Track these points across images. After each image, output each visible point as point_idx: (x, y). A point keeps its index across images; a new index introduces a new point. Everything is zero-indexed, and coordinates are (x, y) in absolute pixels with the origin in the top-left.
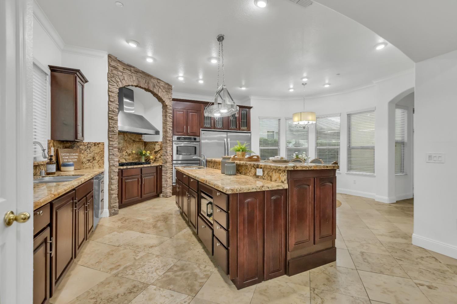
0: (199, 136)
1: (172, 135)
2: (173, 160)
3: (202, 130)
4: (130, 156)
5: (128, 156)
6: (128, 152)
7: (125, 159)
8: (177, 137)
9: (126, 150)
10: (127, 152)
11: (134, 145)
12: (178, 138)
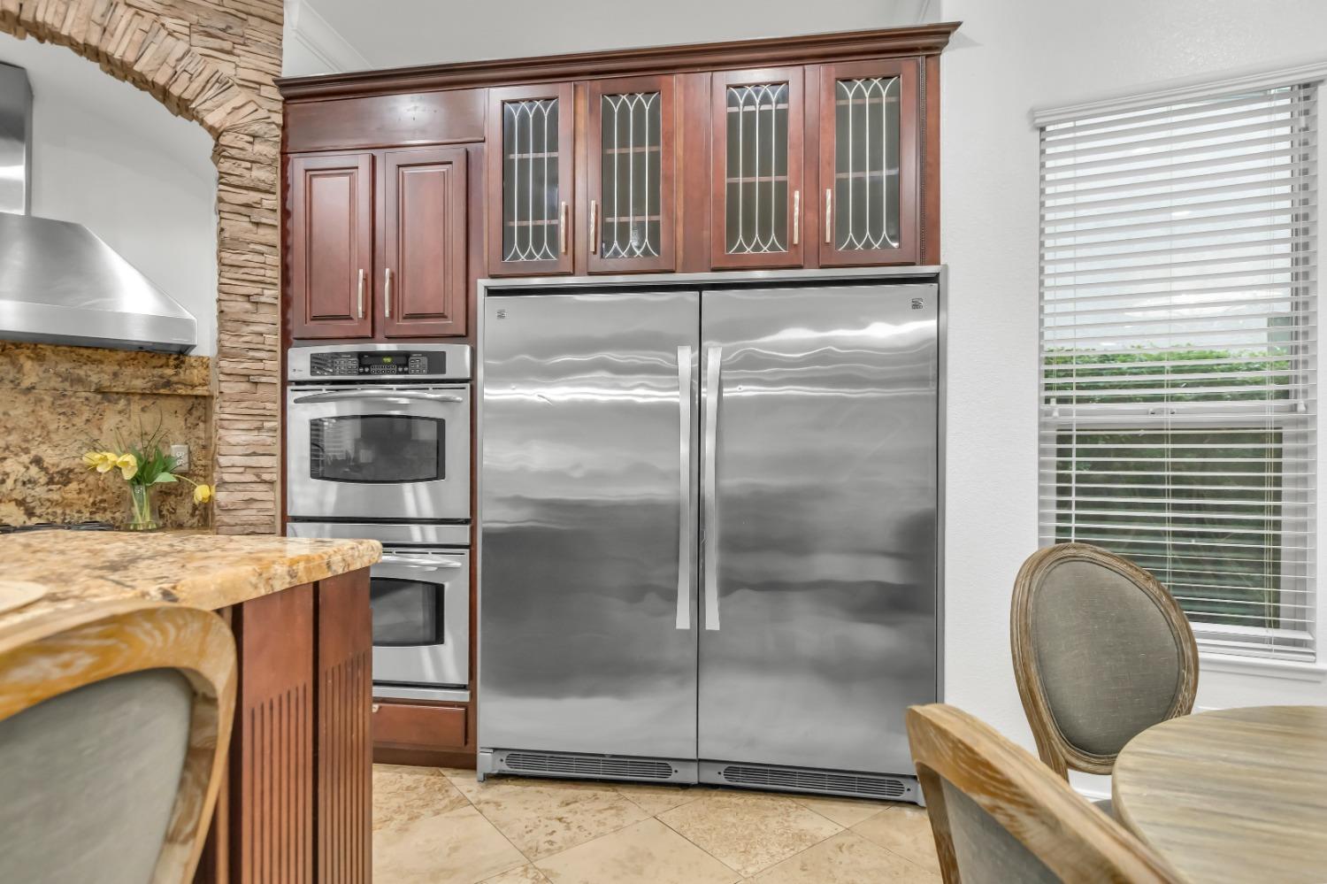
0: (467, 335)
1: (274, 340)
2: (290, 513)
3: (491, 292)
4: (74, 486)
5: (51, 481)
6: (48, 461)
7: (20, 503)
8: (314, 357)
9: (26, 451)
10: (37, 461)
11: (111, 420)
12: (318, 363)
